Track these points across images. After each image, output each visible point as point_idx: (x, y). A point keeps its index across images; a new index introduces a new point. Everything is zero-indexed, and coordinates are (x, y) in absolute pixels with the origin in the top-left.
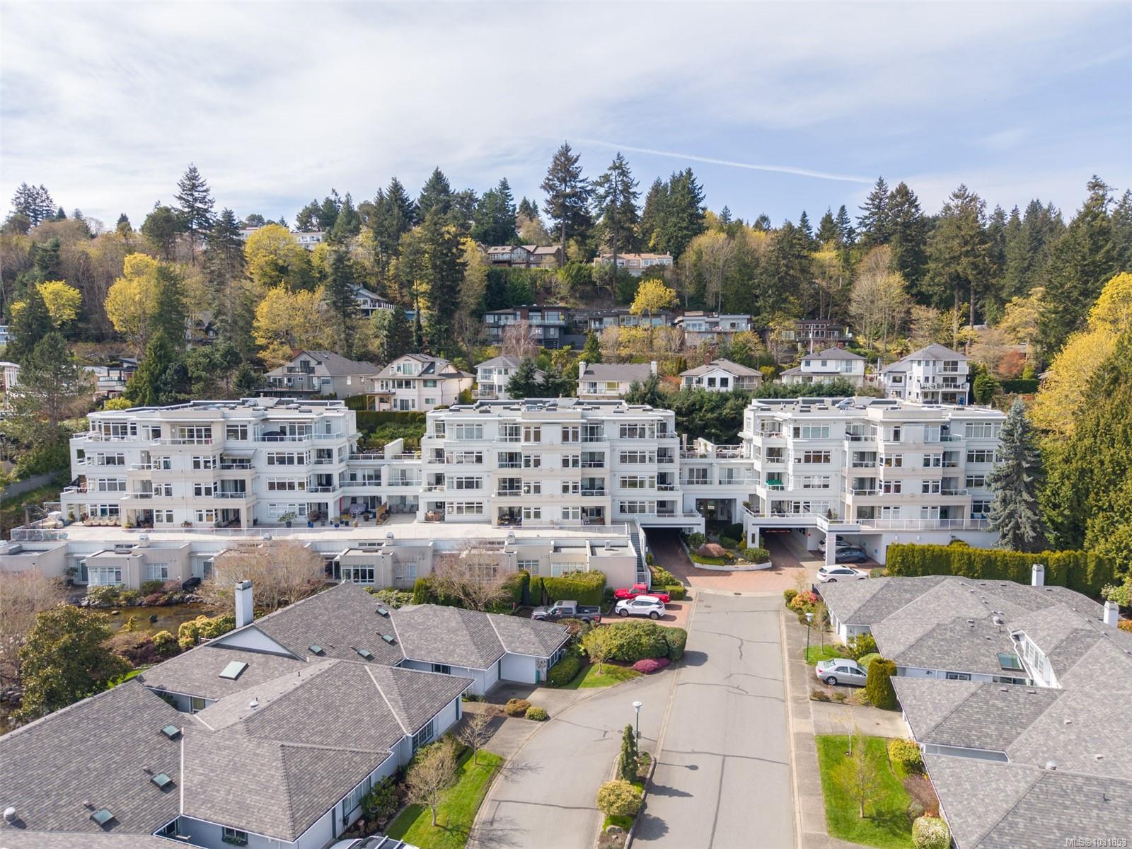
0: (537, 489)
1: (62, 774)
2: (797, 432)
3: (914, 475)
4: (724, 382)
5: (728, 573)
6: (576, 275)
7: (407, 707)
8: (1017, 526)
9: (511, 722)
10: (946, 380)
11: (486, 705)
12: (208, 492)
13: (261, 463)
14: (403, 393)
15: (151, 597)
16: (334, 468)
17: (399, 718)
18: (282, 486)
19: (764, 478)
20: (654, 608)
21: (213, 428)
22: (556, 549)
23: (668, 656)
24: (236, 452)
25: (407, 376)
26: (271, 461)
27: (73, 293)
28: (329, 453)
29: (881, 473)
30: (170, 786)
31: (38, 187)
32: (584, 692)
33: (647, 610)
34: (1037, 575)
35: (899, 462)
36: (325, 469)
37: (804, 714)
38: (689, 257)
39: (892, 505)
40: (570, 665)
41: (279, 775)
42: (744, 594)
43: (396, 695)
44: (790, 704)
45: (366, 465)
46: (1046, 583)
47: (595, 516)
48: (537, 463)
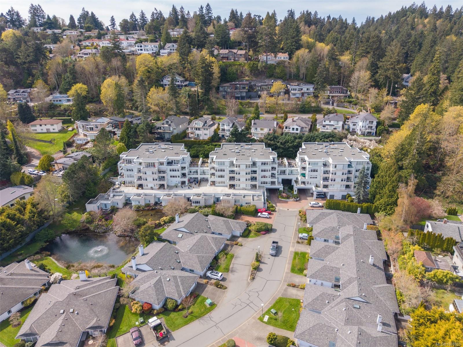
0: (239, 180)
1: (164, 261)
2: (309, 164)
3: (339, 177)
4: (297, 129)
5: (287, 202)
6: (252, 67)
7: (216, 246)
8: (359, 196)
9: (235, 246)
10: (369, 127)
11: (230, 242)
12: (156, 180)
13: (168, 171)
14: (197, 132)
15: (148, 208)
16: (186, 171)
17: (215, 248)
18: (174, 177)
19: (300, 174)
20: (267, 216)
21: (155, 163)
22: (244, 197)
23: (268, 231)
24: (162, 169)
25: (199, 126)
26: (171, 171)
27: (85, 86)
28: (185, 168)
29: (330, 176)
30: (180, 262)
31: (37, 5)
32: (250, 239)
33: (265, 216)
34: (359, 210)
35: (335, 174)
36: (183, 172)
37: (293, 246)
38: (294, 59)
39: (333, 184)
40: (247, 232)
41: (198, 261)
42: (290, 210)
43: (213, 243)
44: (291, 244)
45: (194, 169)
46: (360, 213)
47: (254, 187)
48: (239, 174)
